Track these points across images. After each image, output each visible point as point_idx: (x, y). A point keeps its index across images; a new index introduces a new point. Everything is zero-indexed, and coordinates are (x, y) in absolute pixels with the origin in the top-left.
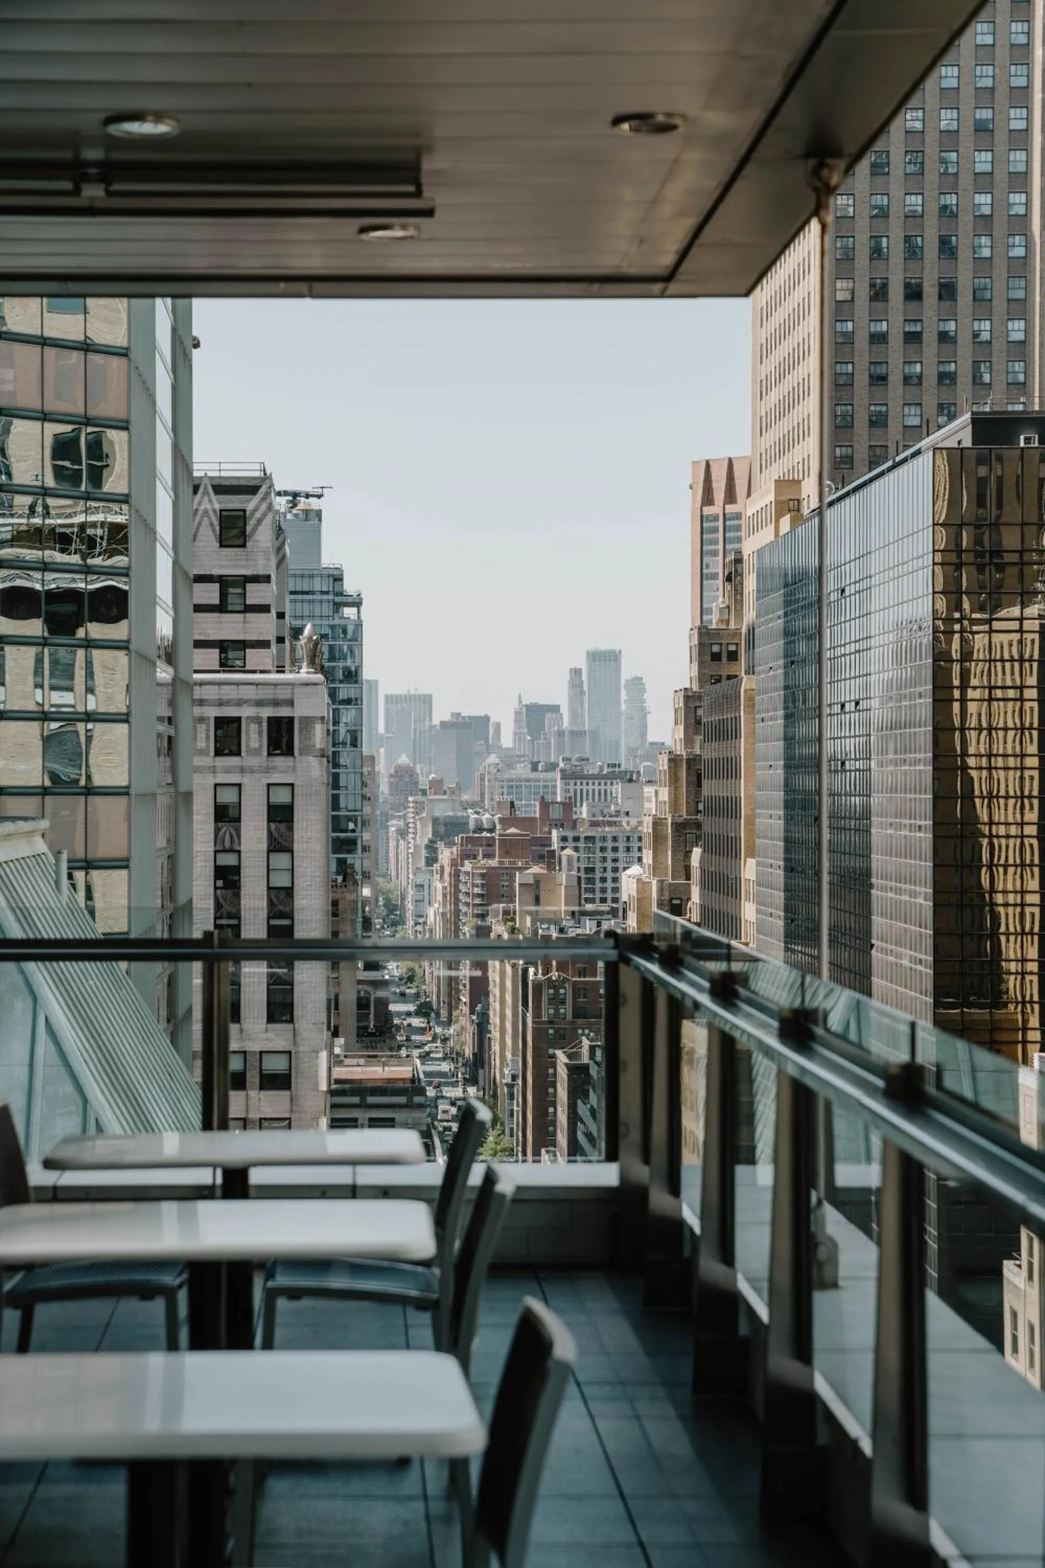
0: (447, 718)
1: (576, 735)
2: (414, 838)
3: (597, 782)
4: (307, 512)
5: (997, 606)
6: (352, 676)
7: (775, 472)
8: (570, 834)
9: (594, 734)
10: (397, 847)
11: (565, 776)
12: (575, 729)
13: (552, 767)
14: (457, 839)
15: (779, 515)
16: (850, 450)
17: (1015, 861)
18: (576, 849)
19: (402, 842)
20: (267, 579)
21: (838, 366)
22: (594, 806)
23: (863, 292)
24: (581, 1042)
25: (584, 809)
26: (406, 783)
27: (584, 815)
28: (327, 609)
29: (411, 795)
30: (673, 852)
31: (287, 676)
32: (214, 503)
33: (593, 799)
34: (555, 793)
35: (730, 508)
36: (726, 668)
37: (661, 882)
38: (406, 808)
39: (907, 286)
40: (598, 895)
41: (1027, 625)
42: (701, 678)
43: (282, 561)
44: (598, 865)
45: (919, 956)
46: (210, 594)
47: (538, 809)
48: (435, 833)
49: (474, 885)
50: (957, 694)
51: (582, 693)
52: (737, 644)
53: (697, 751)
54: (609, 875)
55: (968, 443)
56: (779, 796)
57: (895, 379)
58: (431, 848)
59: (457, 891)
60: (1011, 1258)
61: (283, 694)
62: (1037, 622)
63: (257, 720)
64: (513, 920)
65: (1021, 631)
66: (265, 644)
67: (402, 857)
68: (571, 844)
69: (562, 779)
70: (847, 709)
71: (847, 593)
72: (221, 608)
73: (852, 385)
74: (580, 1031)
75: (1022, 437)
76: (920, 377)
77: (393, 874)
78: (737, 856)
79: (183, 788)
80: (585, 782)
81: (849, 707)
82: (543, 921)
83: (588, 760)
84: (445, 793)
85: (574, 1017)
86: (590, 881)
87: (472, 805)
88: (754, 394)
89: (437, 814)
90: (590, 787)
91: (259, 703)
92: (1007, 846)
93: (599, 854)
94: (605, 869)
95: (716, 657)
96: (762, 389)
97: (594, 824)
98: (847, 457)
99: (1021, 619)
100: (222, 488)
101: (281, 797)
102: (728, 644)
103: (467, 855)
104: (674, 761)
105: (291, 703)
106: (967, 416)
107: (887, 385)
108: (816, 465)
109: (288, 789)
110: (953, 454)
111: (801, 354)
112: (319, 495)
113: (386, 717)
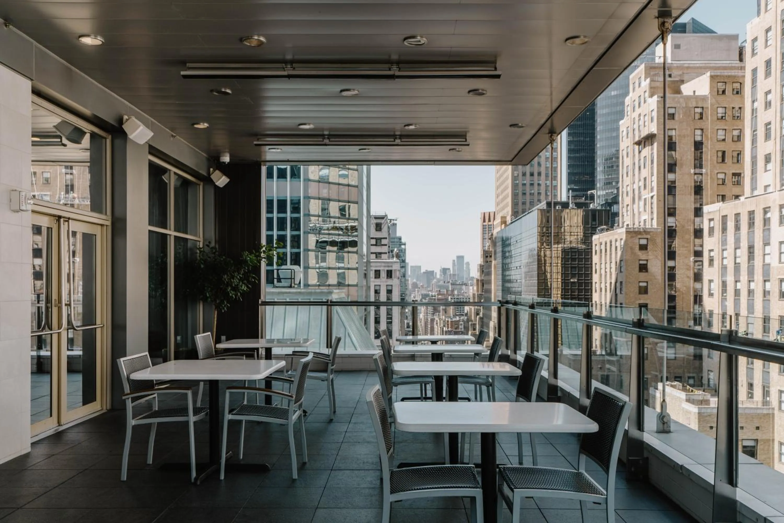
0: (424, 271)
1: (454, 275)
3: (459, 286)
4: (393, 224)
5: (552, 245)
6: (404, 261)
7: (501, 214)
11: (452, 284)
13: (448, 282)
14: (427, 299)
15: (502, 224)
16: (518, 210)
20: (386, 238)
21: (515, 191)
23: (521, 174)
25: (456, 292)
26: (415, 286)
28: (398, 246)
29: (416, 289)
31: (391, 260)
32: (375, 221)
33: (458, 290)
34: (449, 288)
35: (490, 223)
36: (489, 259)
38: (415, 291)
39: (530, 173)
40: (459, 311)
41: (559, 249)
42: (484, 262)
43: (389, 234)
46: (373, 242)
47: (445, 292)
48: (422, 297)
49: (431, 309)
50: (543, 265)
51: (455, 266)
52: (492, 254)
53: (483, 278)
55: (545, 208)
56: (500, 288)
57: (528, 194)
58: (421, 300)
61: (390, 265)
62: (561, 249)
63: (384, 270)
64: (440, 317)
65: (557, 251)
66: (386, 253)
71: (518, 242)
72: (376, 245)
73: (518, 195)
75: (557, 207)
76: (533, 194)
79: (369, 285)
80: (456, 286)
81: (518, 268)
82: (447, 317)
83: (457, 281)
84: (424, 288)
87: (430, 291)
88: (495, 197)
89: (422, 293)
91: (385, 267)
95: (487, 257)
96: (497, 196)
97: (458, 295)
99: (557, 248)
100: (376, 218)
101: (390, 288)
102: (490, 254)
104: (478, 280)
105: (392, 266)
106: (545, 202)
107: (526, 195)
108: (510, 213)
109: (391, 286)
110: (542, 211)
111: (506, 188)
112: (396, 220)
113: (411, 271)
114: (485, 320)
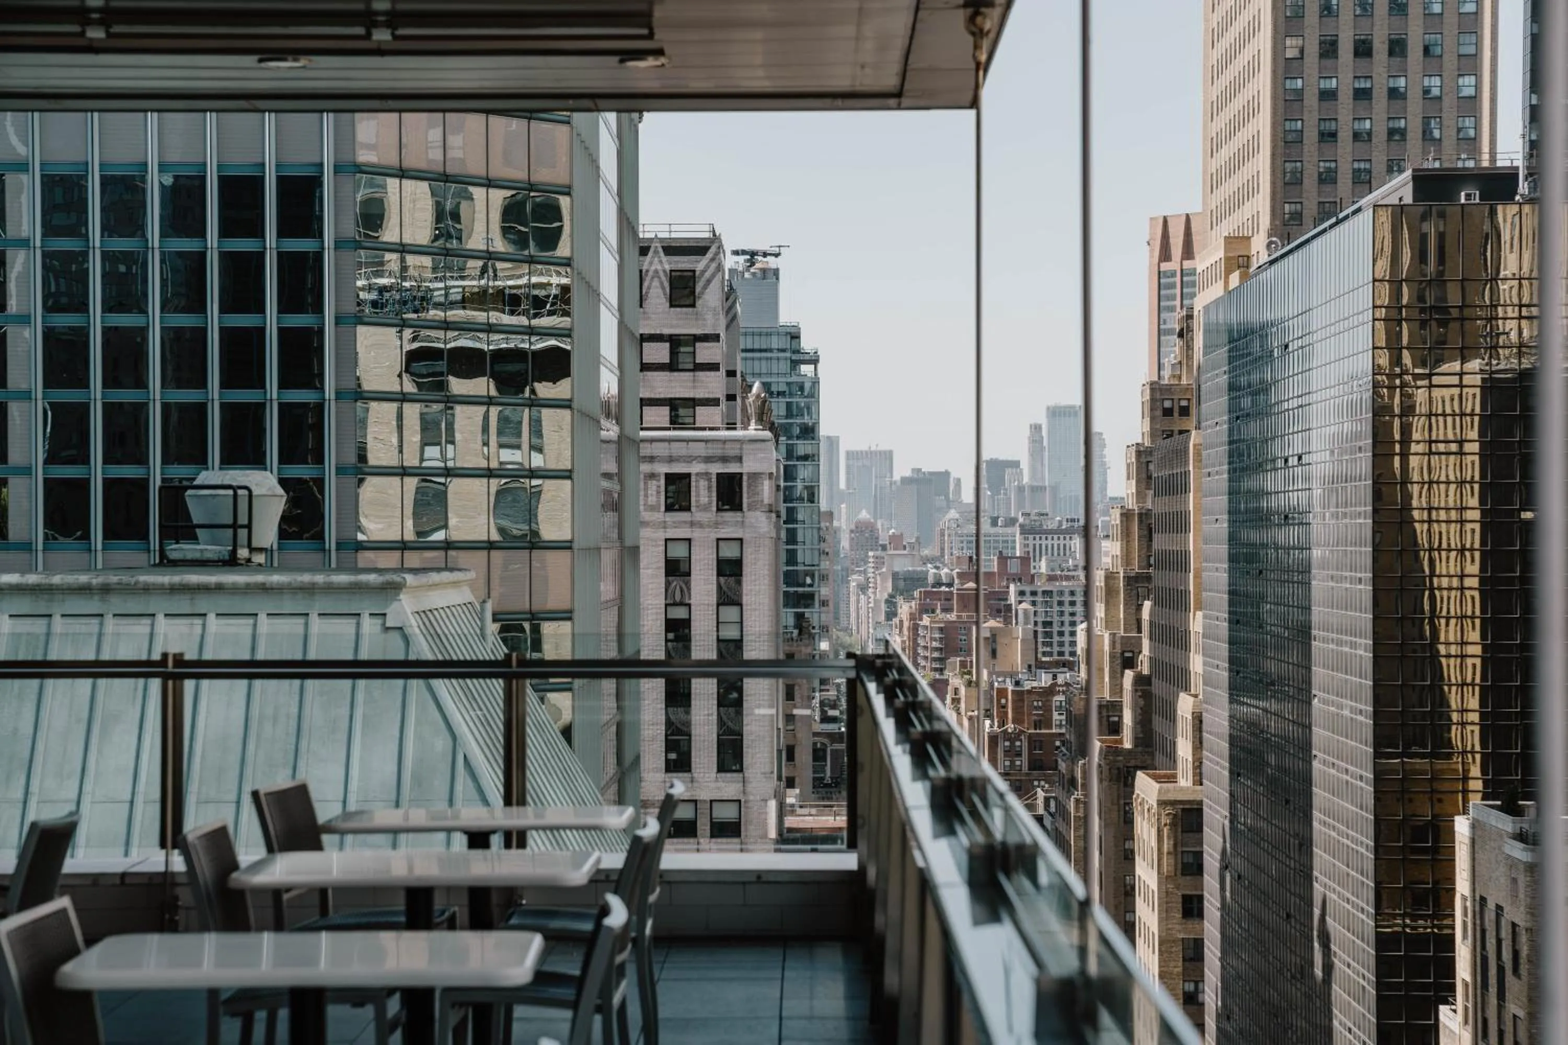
0: (908, 474)
1: (1037, 490)
2: (875, 593)
3: (1056, 537)
4: (764, 271)
5: (1439, 361)
6: (809, 432)
7: (1227, 228)
8: (1028, 589)
9: (1055, 489)
10: (858, 601)
11: (1025, 531)
12: (1035, 484)
13: (1011, 522)
14: (916, 594)
15: (1228, 272)
16: (1299, 206)
17: (1456, 613)
18: (1034, 603)
19: (862, 596)
20: (716, 338)
21: (1288, 123)
22: (1053, 561)
23: (1313, 49)
24: (1036, 793)
25: (1043, 564)
26: (867, 538)
27: (1043, 570)
28: (784, 366)
29: (872, 550)
30: (1125, 605)
31: (739, 433)
32: (660, 264)
33: (1053, 555)
34: (1014, 548)
35: (1187, 264)
36: (1178, 423)
37: (1113, 635)
38: (866, 562)
39: (1356, 43)
40: (1056, 649)
41: (1467, 380)
42: (1153, 434)
43: (732, 320)
44: (1056, 619)
45: (1360, 706)
46: (659, 353)
47: (996, 563)
48: (895, 588)
49: (932, 639)
50: (1397, 448)
51: (1042, 449)
52: (1189, 400)
53: (1149, 505)
54: (1067, 629)
55: (1408, 199)
56: (1223, 549)
57: (1345, 135)
58: (891, 602)
59: (916, 645)
60: (1446, 1002)
61: (732, 451)
62: (1479, 377)
63: (707, 475)
64: (970, 673)
65: (1461, 386)
66: (715, 402)
67: (863, 612)
68: (1029, 598)
69: (1021, 534)
70: (1290, 464)
71: (1290, 349)
72: (672, 366)
73: (1302, 142)
74: (1036, 783)
75: (1463, 194)
76: (1369, 134)
77: (854, 628)
78: (1187, 609)
79: (629, 542)
80: (1044, 537)
81: (1293, 461)
82: (999, 674)
83: (1047, 515)
84: (905, 548)
85: (1029, 769)
86: (1048, 635)
87: (931, 560)
88: (1205, 151)
89: (896, 569)
90: (1050, 542)
91: (708, 460)
92: (1449, 598)
93: (1056, 608)
94: (1062, 623)
95: (1168, 412)
96: (1214, 147)
97: (1051, 578)
98: (1296, 213)
99: (1461, 374)
100: (672, 249)
101: (729, 552)
102: (1180, 399)
103: (925, 609)
104: (1126, 515)
105: (739, 459)
106: (1408, 173)
107: (1336, 141)
108: (1265, 221)
109: (736, 545)
110: (1399, 210)
111: (1250, 112)
112: (777, 255)
113: (848, 473)
114: (1158, 687)
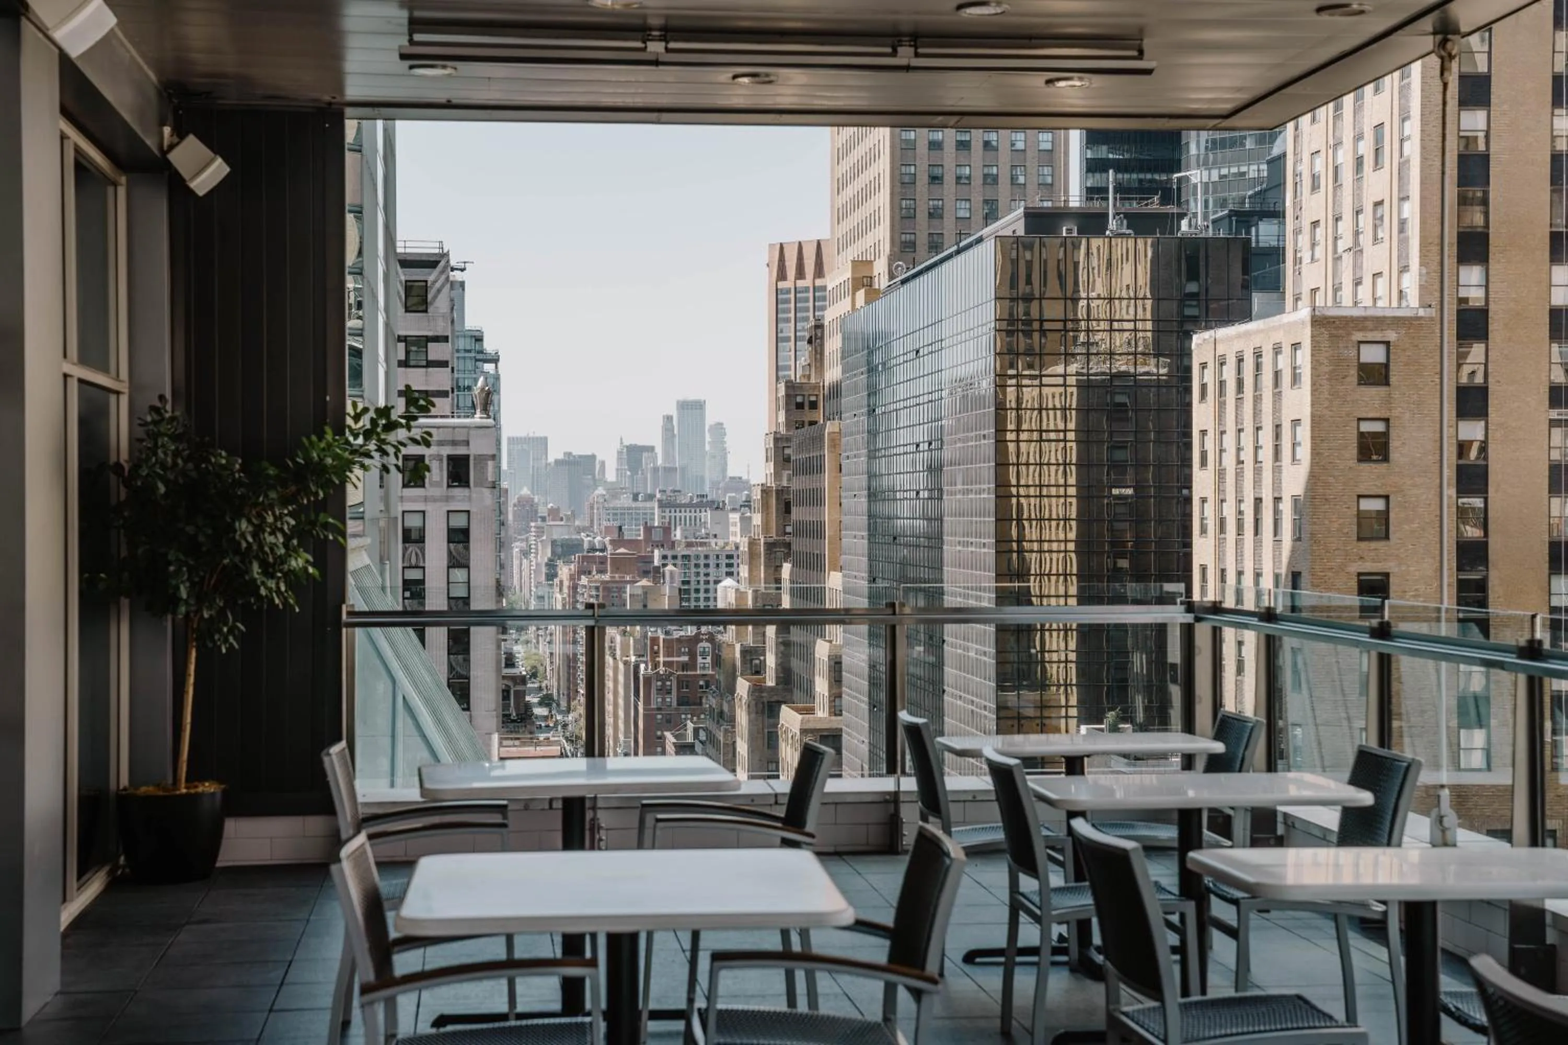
0: (560, 456)
1: (670, 470)
2: (536, 558)
3: (687, 510)
4: (459, 283)
5: (1044, 365)
7: (852, 253)
8: (669, 554)
10: (521, 565)
11: (662, 505)
12: (667, 466)
13: (650, 497)
14: (574, 558)
15: (855, 289)
16: (913, 236)
18: (675, 566)
19: (524, 560)
20: (444, 339)
21: (903, 168)
22: (686, 530)
24: (684, 725)
25: (679, 533)
26: (528, 511)
27: (680, 538)
28: (473, 365)
29: (532, 521)
30: (766, 566)
31: (464, 421)
32: (400, 275)
33: (686, 525)
34: (654, 520)
35: (800, 283)
36: (807, 416)
37: (755, 592)
38: (528, 532)
41: (1069, 380)
42: (788, 424)
43: (453, 324)
44: (693, 579)
45: (984, 649)
46: (405, 351)
47: (641, 533)
48: (554, 553)
49: (588, 595)
50: (1012, 436)
51: (673, 436)
52: (816, 396)
53: (784, 484)
54: (701, 587)
55: (1021, 232)
56: (863, 521)
57: (949, 179)
58: (551, 566)
59: (575, 601)
61: (460, 435)
62: (1076, 378)
63: (439, 458)
65: (1065, 385)
66: (446, 394)
67: (525, 573)
68: (671, 561)
69: (658, 507)
70: (920, 450)
71: (919, 354)
72: (406, 363)
73: (914, 183)
74: (684, 717)
75: (1064, 229)
76: (969, 178)
77: (517, 586)
78: (822, 570)
80: (678, 510)
81: (923, 447)
83: (680, 492)
84: (561, 519)
85: (678, 705)
87: (584, 530)
88: (831, 189)
89: (555, 537)
90: (682, 515)
91: (443, 443)
93: (693, 570)
94: (697, 582)
95: (799, 406)
96: (839, 186)
97: (688, 545)
98: (910, 243)
99: (1065, 376)
100: (407, 263)
101: (459, 522)
102: (809, 396)
103: (582, 572)
104: (765, 491)
105: (467, 443)
106: (1018, 211)
107: (943, 184)
108: (886, 248)
109: (465, 516)
110: (1008, 241)
111: (871, 158)
112: (462, 270)
114: (796, 635)
